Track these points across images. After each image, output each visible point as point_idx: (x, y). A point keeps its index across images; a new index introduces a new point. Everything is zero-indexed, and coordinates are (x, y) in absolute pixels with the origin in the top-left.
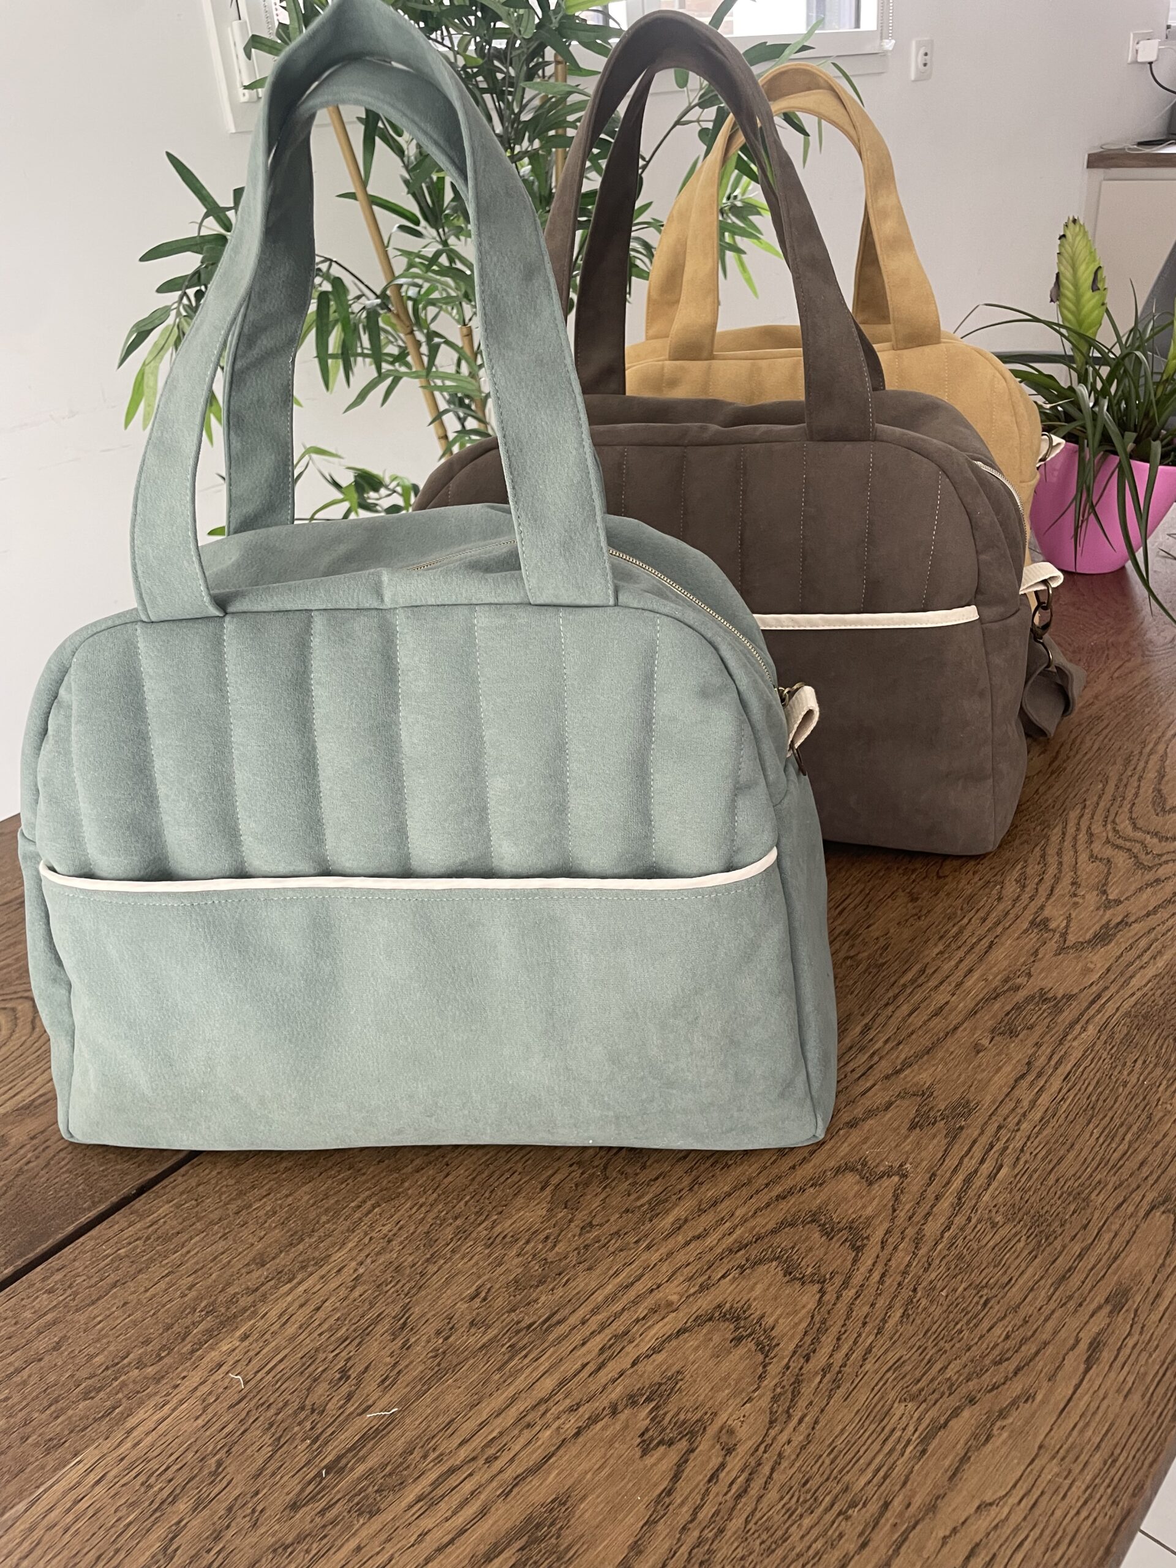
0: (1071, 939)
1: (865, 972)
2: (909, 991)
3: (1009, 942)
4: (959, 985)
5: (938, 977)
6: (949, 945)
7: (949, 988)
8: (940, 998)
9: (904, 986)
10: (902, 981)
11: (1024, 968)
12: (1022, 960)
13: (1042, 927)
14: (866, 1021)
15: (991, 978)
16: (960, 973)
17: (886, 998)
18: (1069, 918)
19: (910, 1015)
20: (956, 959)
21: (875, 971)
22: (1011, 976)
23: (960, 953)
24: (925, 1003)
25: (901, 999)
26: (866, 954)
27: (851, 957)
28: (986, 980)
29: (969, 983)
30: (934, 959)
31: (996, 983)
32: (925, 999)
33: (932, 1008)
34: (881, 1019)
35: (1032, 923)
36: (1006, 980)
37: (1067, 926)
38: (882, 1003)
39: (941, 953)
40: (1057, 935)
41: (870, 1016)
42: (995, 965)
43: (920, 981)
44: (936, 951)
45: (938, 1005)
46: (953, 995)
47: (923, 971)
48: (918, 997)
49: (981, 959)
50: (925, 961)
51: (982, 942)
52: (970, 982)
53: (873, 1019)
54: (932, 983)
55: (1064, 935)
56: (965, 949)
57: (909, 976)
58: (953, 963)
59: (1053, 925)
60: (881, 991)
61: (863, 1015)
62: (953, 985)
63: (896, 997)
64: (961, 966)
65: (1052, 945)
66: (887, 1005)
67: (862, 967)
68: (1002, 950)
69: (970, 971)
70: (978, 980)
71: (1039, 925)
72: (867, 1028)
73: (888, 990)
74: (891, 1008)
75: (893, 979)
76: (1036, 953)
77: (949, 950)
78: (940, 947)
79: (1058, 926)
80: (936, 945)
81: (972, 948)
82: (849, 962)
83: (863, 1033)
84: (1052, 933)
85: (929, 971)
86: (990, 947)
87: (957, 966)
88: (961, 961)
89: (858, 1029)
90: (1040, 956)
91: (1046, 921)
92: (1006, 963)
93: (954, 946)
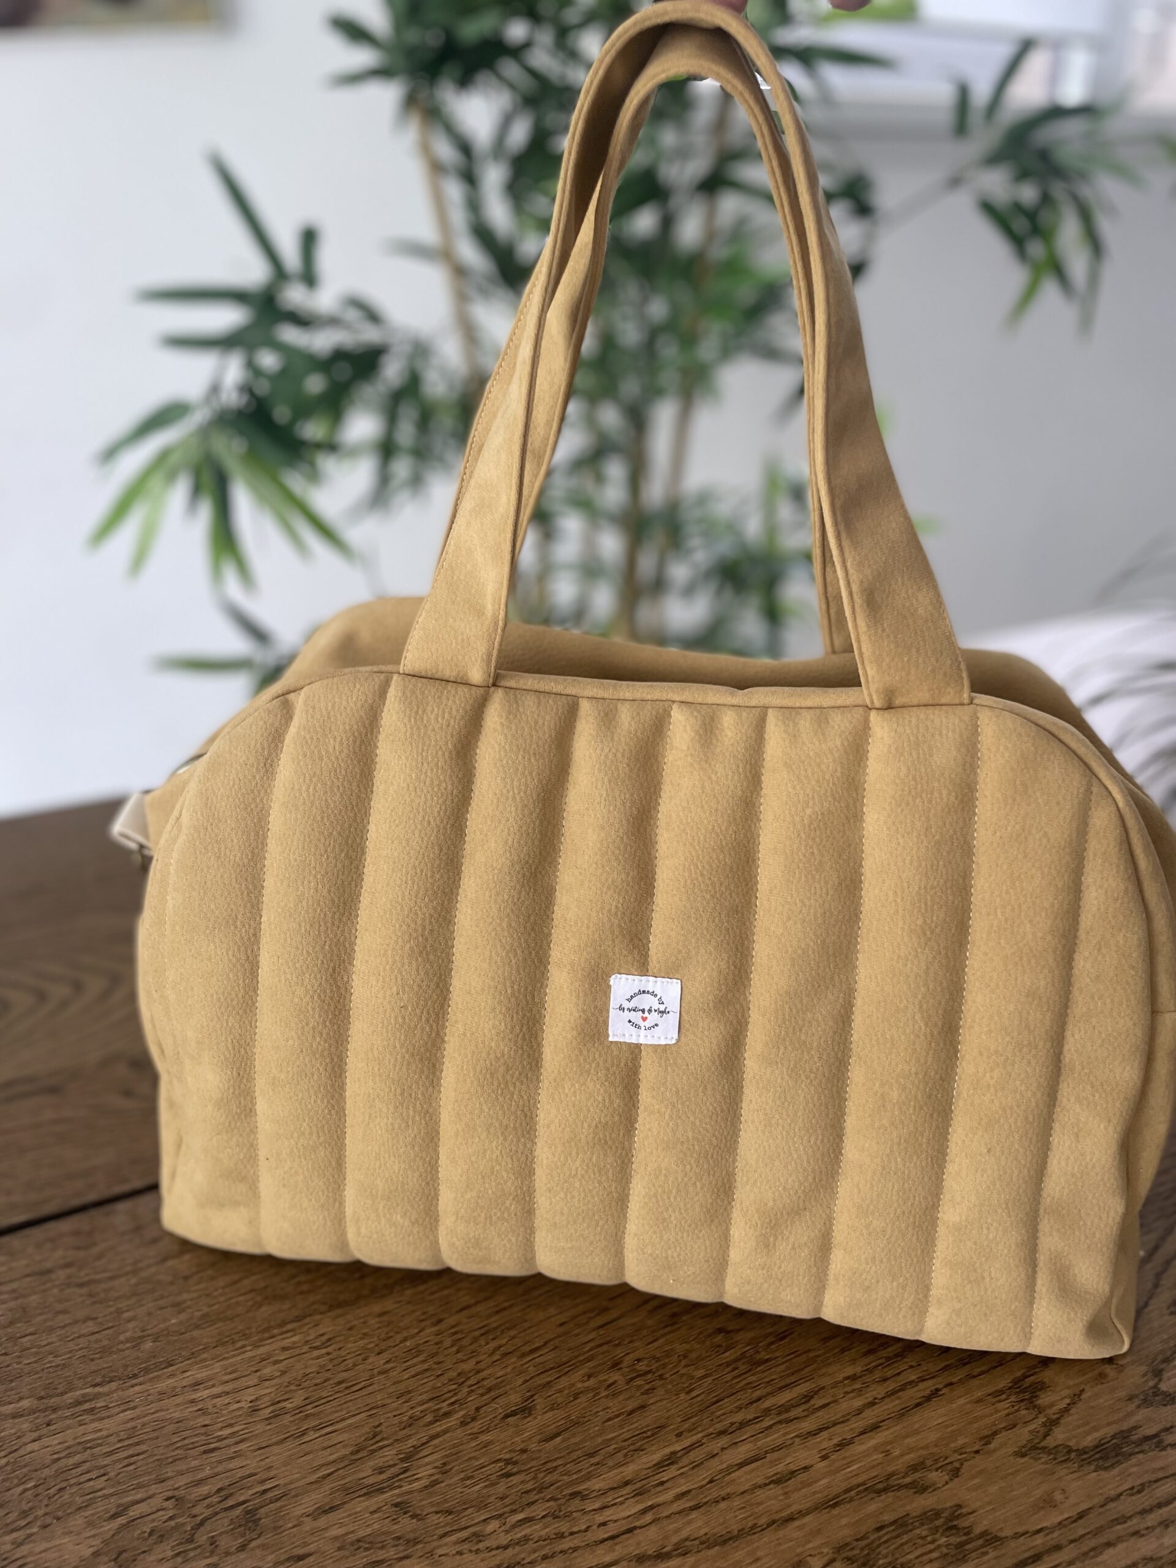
0: (1059, 1435)
1: (728, 1364)
2: (767, 1423)
3: (962, 1401)
4: (842, 1445)
5: (823, 1417)
6: (870, 1371)
7: (825, 1445)
8: (802, 1456)
9: (767, 1412)
10: (768, 1403)
11: (957, 1457)
12: (961, 1441)
13: (1027, 1396)
14: (677, 1447)
15: (897, 1452)
16: (858, 1424)
17: (727, 1423)
18: (1076, 1398)
19: (741, 1465)
20: (868, 1397)
21: (743, 1368)
22: (929, 1463)
23: (879, 1391)
24: (776, 1455)
25: (749, 1431)
26: (750, 1335)
27: (728, 1332)
28: (887, 1453)
29: (858, 1448)
30: (835, 1385)
31: (900, 1465)
32: (779, 1448)
33: (780, 1467)
34: (696, 1455)
35: (1016, 1382)
36: (915, 1468)
37: (1066, 1410)
38: (719, 1427)
39: (853, 1378)
40: (1042, 1419)
41: (687, 1442)
42: (917, 1432)
43: (793, 1414)
44: (849, 1371)
45: (792, 1467)
46: (824, 1458)
47: (808, 1398)
48: (774, 1438)
49: (903, 1413)
50: (826, 1381)
51: (922, 1385)
52: (864, 1447)
53: (688, 1450)
54: (807, 1425)
55: (1052, 1424)
56: (891, 1385)
57: (785, 1397)
58: (858, 1403)
59: (1044, 1399)
60: (728, 1404)
61: (679, 1435)
62: (836, 1441)
63: (743, 1425)
64: (868, 1413)
65: (1023, 1434)
66: (722, 1433)
67: (729, 1355)
68: (941, 1411)
69: (875, 1427)
70: (876, 1449)
71: (1024, 1391)
72: (671, 1460)
73: (740, 1408)
74: (724, 1441)
75: (758, 1393)
76: (987, 1439)
77: (868, 1378)
78: (858, 1369)
79: (1052, 1405)
80: (854, 1361)
81: (903, 1388)
82: (719, 1339)
83: (660, 1466)
84: (1034, 1412)
85: (817, 1402)
86: (928, 1399)
87: (859, 1411)
88: (872, 1404)
89: (656, 1457)
90: (992, 1446)
91: (1042, 1387)
92: (933, 1437)
93: (877, 1375)
